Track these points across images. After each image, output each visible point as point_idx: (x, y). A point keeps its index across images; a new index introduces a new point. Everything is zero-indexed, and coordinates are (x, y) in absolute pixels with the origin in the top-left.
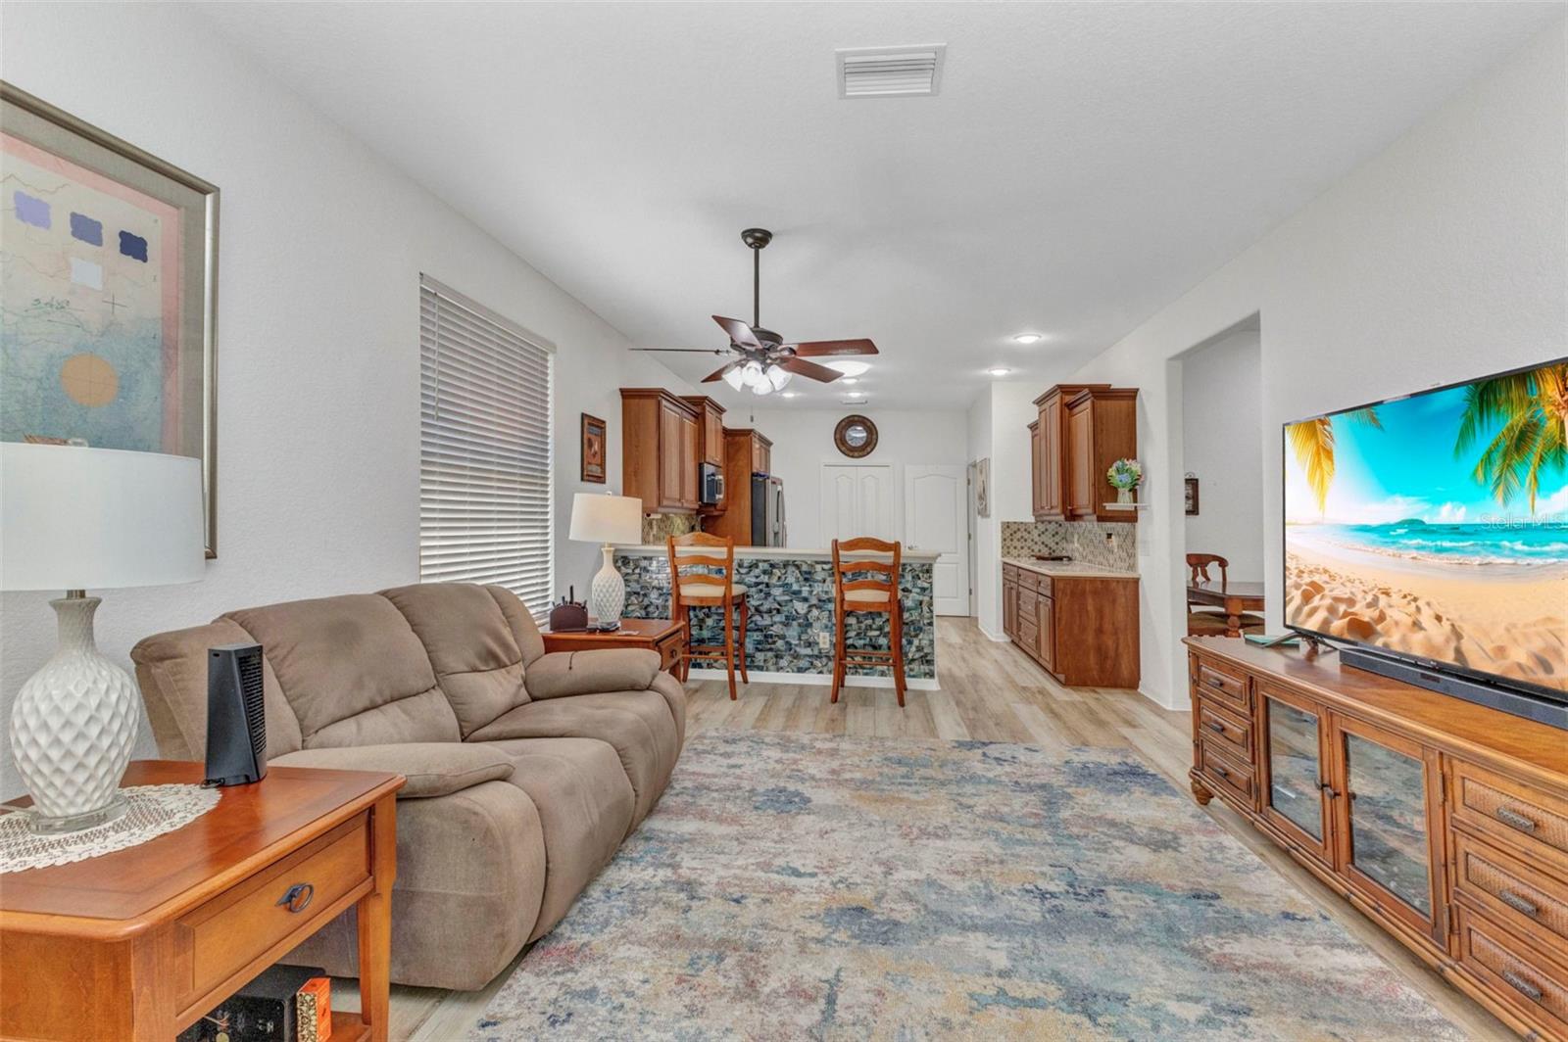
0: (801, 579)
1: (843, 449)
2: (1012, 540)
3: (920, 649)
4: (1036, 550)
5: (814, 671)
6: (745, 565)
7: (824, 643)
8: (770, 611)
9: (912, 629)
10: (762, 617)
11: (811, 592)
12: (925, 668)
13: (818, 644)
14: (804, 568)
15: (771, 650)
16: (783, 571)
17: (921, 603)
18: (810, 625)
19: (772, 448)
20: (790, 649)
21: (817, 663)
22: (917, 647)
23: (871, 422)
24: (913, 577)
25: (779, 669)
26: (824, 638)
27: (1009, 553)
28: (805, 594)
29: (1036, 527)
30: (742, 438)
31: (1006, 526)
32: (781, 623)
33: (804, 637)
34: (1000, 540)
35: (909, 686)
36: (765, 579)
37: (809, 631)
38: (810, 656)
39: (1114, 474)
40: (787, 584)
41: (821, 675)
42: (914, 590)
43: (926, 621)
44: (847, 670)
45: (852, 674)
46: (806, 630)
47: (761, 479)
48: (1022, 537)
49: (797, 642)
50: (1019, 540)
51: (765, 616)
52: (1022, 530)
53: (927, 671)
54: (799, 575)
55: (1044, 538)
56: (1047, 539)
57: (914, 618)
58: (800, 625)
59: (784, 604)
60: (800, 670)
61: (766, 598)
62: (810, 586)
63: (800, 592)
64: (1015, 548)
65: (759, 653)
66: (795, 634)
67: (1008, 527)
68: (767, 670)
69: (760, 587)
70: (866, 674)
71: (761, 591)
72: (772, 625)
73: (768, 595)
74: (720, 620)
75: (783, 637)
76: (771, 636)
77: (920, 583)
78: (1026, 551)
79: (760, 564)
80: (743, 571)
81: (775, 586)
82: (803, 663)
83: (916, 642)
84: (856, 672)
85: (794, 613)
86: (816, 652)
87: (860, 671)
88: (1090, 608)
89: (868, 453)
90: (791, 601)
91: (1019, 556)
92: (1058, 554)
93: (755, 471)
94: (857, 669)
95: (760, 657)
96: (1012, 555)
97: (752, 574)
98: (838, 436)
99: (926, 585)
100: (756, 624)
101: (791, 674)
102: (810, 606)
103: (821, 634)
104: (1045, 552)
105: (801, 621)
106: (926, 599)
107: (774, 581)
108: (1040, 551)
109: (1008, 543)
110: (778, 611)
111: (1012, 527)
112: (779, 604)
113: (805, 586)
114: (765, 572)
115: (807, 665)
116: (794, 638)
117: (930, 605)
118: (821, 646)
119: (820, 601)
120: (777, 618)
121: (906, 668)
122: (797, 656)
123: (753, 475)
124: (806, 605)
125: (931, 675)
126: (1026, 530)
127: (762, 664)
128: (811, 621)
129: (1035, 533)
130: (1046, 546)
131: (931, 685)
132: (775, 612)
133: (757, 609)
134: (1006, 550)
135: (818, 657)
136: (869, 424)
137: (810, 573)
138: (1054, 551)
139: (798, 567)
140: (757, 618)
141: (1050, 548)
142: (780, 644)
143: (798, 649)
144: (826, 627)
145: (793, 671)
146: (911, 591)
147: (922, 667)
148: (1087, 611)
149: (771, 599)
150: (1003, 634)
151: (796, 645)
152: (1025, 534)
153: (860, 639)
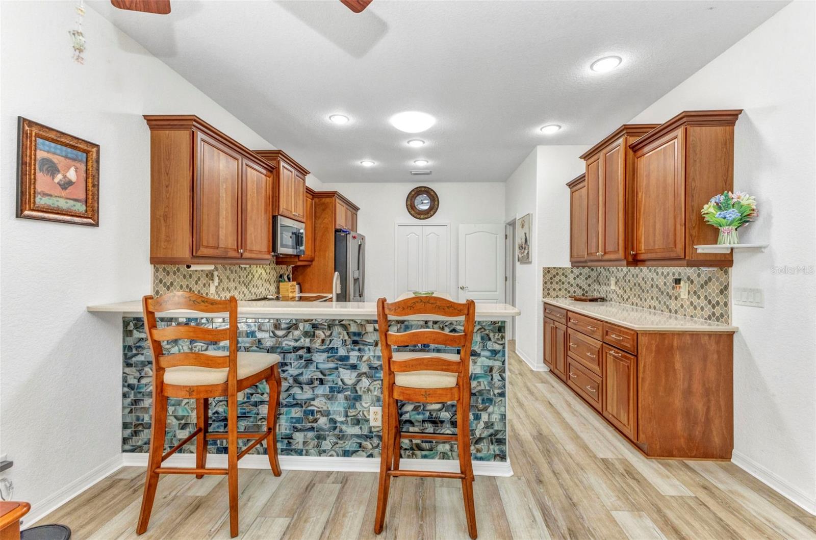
0: (349, 341)
1: (413, 212)
2: (551, 283)
3: (488, 425)
4: (572, 292)
5: (364, 454)
6: (283, 326)
7: (376, 420)
8: (311, 382)
9: (480, 401)
10: (302, 388)
11: (360, 358)
12: (495, 449)
13: (367, 421)
14: (353, 328)
15: (312, 429)
16: (328, 333)
17: (491, 369)
18: (358, 398)
19: (359, 213)
20: (335, 428)
21: (367, 444)
22: (486, 423)
23: (434, 192)
24: (482, 338)
25: (321, 453)
26: (376, 413)
27: (549, 294)
28: (353, 360)
29: (572, 272)
30: (328, 200)
31: (547, 271)
32: (324, 395)
33: (352, 412)
34: (541, 283)
35: (476, 473)
36: (306, 342)
37: (358, 405)
38: (358, 436)
39: (712, 210)
40: (332, 348)
41: (370, 459)
42: (483, 353)
43: (496, 391)
44: (402, 452)
45: (409, 457)
46: (354, 404)
47: (343, 234)
48: (560, 281)
49: (343, 419)
50: (557, 283)
51: (306, 387)
52: (561, 274)
53: (497, 452)
54: (346, 337)
55: (578, 281)
56: (581, 281)
57: (483, 388)
58: (346, 398)
59: (327, 373)
60: (346, 454)
61: (306, 366)
62: (359, 350)
63: (347, 358)
64: (554, 290)
65: (297, 434)
66: (342, 409)
67: (549, 272)
68: (307, 454)
69: (301, 352)
70: (425, 457)
71: (301, 357)
72: (313, 399)
73: (309, 361)
74: (252, 394)
75: (326, 414)
76: (312, 412)
77: (490, 345)
78: (563, 292)
79: (301, 326)
80: (280, 333)
81: (318, 351)
82: (350, 445)
83: (484, 417)
84: (413, 454)
85: (340, 383)
86: (366, 432)
87: (418, 453)
88: (678, 366)
89: (431, 216)
90: (337, 368)
91: (557, 296)
92: (590, 295)
93: (338, 227)
94: (415, 450)
95: (299, 437)
96: (551, 297)
97: (290, 336)
98: (409, 203)
99: (497, 347)
100: (294, 399)
101: (335, 458)
102: (359, 375)
103: (372, 409)
104: (579, 293)
105: (348, 393)
106: (497, 364)
107: (317, 344)
108: (575, 292)
109: (549, 285)
110: (322, 382)
111: (554, 272)
112: (322, 373)
113: (353, 350)
114: (306, 334)
115: (354, 447)
116: (339, 414)
117: (503, 371)
118: (372, 423)
119: (371, 368)
120: (320, 390)
121: (472, 448)
122: (342, 437)
123: (337, 231)
124: (355, 374)
125: (502, 457)
126: (563, 274)
127: (300, 446)
128: (360, 393)
129: (571, 276)
130: (580, 288)
131: (501, 470)
132: (317, 383)
133: (296, 380)
134: (547, 292)
135: (368, 437)
136: (432, 193)
137: (359, 334)
138: (587, 292)
139: (345, 327)
140: (296, 390)
141: (584, 290)
142: (323, 421)
143: (344, 427)
144: (378, 400)
145: (338, 455)
146: (479, 355)
147: (492, 447)
148: (675, 370)
149: (312, 368)
150: (543, 365)
151: (342, 423)
152: (563, 279)
153: (419, 414)
